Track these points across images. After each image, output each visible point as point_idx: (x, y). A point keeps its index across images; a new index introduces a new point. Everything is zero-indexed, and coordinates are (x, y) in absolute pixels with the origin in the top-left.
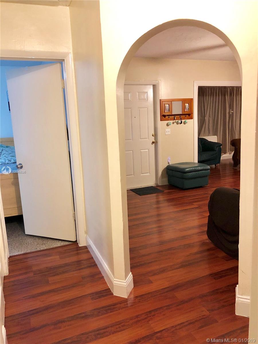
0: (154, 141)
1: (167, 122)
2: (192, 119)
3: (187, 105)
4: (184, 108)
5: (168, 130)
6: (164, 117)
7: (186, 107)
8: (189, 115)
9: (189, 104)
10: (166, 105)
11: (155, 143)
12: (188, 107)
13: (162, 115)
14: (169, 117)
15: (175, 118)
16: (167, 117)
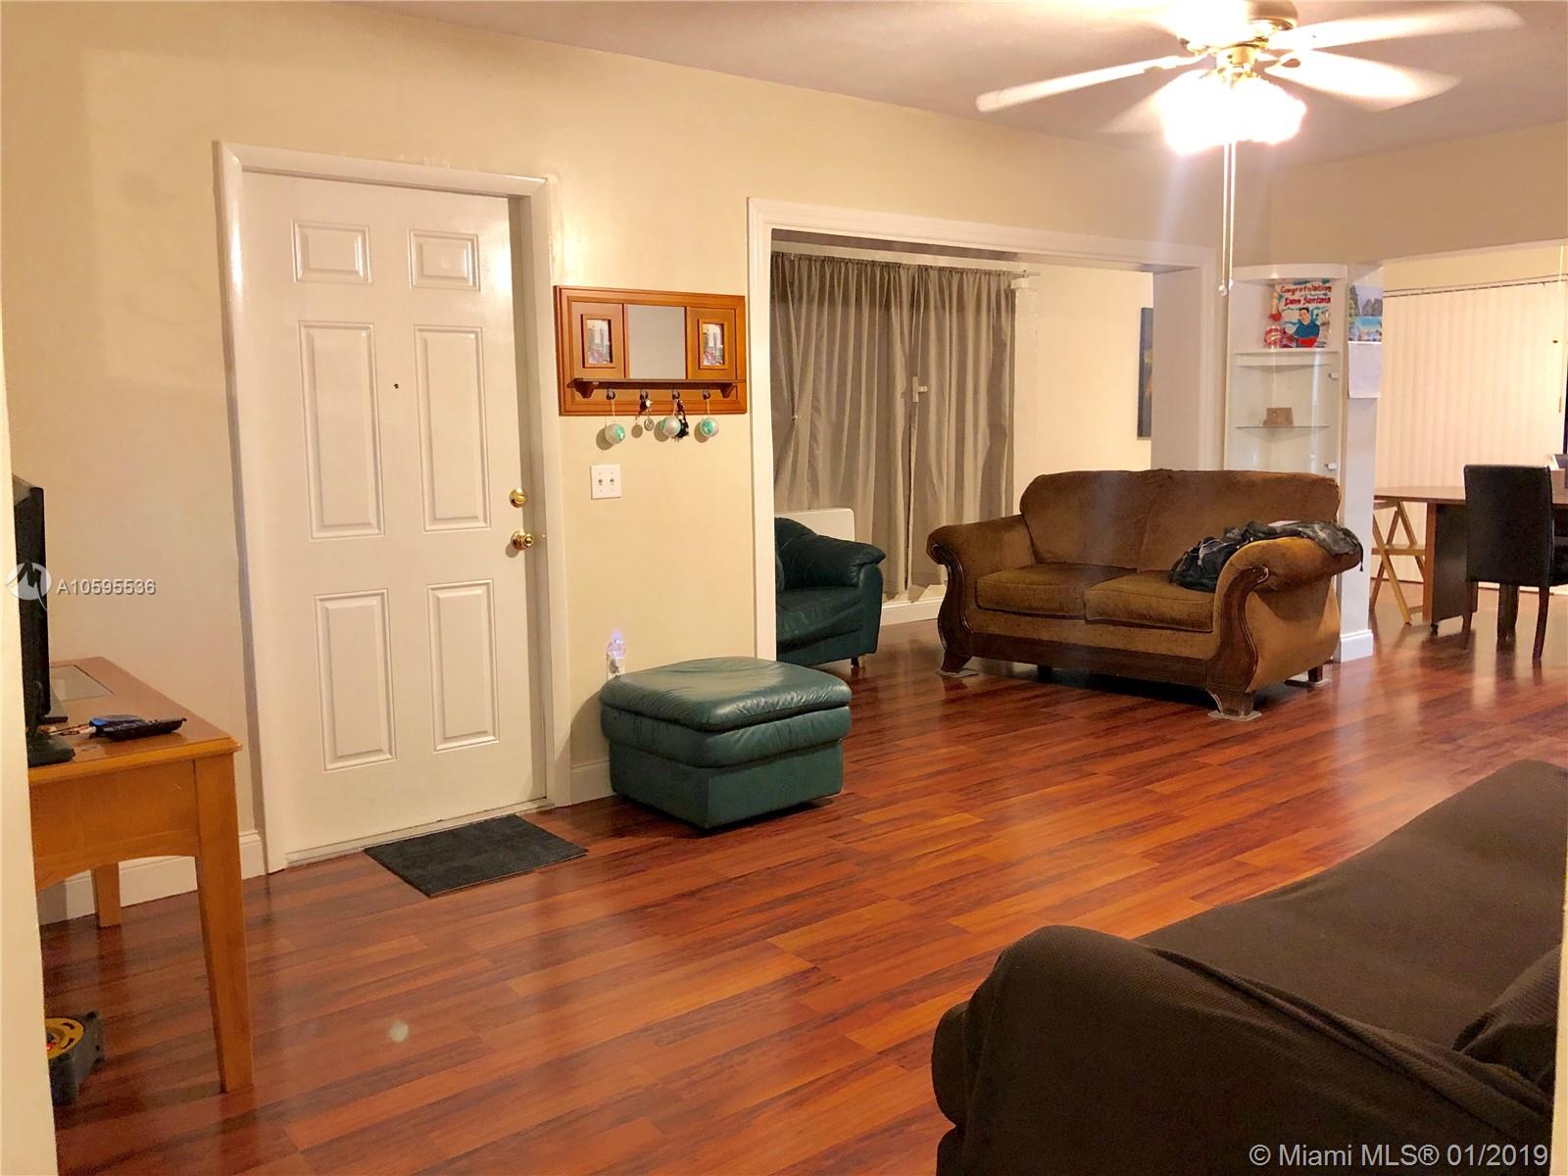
0: (522, 533)
1: (598, 423)
2: (743, 411)
3: (712, 331)
4: (695, 347)
5: (609, 472)
6: (578, 392)
7: (706, 343)
8: (725, 388)
9: (722, 326)
10: (590, 324)
11: (529, 546)
12: (720, 346)
13: (568, 381)
14: (608, 397)
15: (648, 403)
16: (599, 395)
